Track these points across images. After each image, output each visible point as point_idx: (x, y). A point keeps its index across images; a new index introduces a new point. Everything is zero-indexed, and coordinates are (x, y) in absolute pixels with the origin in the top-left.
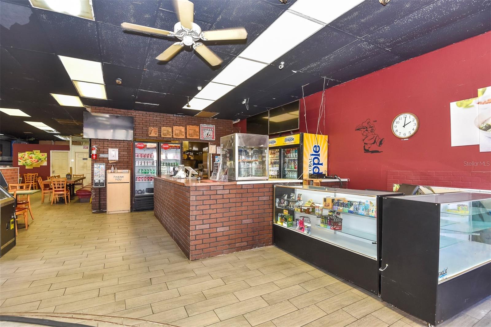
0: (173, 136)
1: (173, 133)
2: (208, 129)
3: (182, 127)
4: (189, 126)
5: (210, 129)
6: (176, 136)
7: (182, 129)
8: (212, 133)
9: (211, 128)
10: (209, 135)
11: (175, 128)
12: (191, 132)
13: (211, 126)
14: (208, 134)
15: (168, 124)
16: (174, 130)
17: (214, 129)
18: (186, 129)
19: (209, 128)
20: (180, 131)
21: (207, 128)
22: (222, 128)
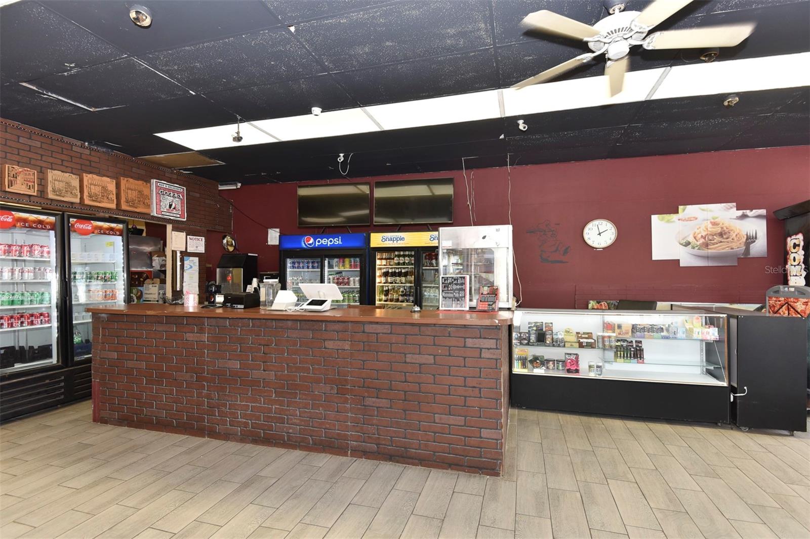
0: (82, 198)
1: (82, 191)
2: (172, 194)
3: (108, 179)
4: (126, 179)
5: (176, 195)
6: (93, 200)
7: (108, 185)
8: (180, 204)
9: (178, 193)
10: (174, 208)
11: (87, 178)
12: (132, 195)
13: (176, 187)
14: (170, 206)
15: (65, 163)
16: (85, 183)
17: (183, 196)
18: (118, 186)
19: (174, 191)
20: (104, 188)
21: (169, 190)
22: (198, 195)
